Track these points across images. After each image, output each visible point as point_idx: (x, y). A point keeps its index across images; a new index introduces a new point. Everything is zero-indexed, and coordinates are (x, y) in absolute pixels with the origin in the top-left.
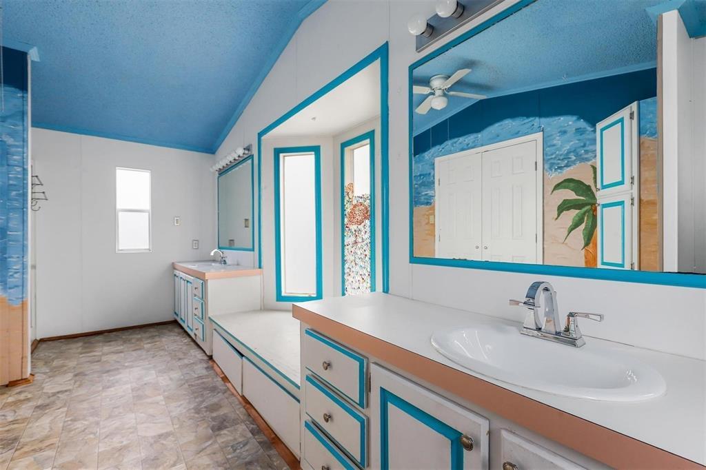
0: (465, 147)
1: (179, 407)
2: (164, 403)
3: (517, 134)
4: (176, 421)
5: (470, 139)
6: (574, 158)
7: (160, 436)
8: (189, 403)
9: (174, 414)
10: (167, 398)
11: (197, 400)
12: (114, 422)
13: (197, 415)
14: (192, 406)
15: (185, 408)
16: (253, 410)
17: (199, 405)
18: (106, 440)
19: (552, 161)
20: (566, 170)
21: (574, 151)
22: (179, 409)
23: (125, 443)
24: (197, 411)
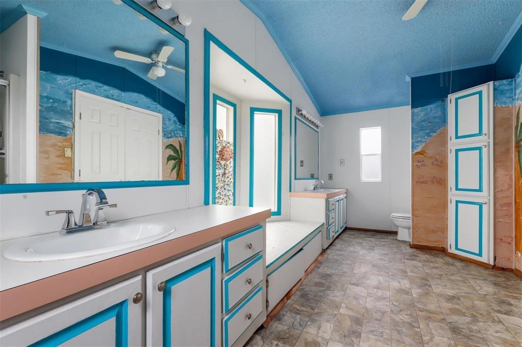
0: (110, 96)
1: (336, 296)
2: (343, 305)
3: (148, 108)
4: (344, 288)
5: (116, 92)
6: (173, 135)
7: (357, 285)
8: (328, 295)
9: (343, 293)
10: (337, 307)
11: (322, 294)
12: (381, 306)
13: (332, 285)
14: (329, 292)
15: (334, 293)
16: (309, 269)
17: (325, 290)
18: (386, 297)
19: (166, 133)
20: (171, 139)
21: (173, 131)
22: (337, 294)
23: (376, 290)
24: (329, 288)
